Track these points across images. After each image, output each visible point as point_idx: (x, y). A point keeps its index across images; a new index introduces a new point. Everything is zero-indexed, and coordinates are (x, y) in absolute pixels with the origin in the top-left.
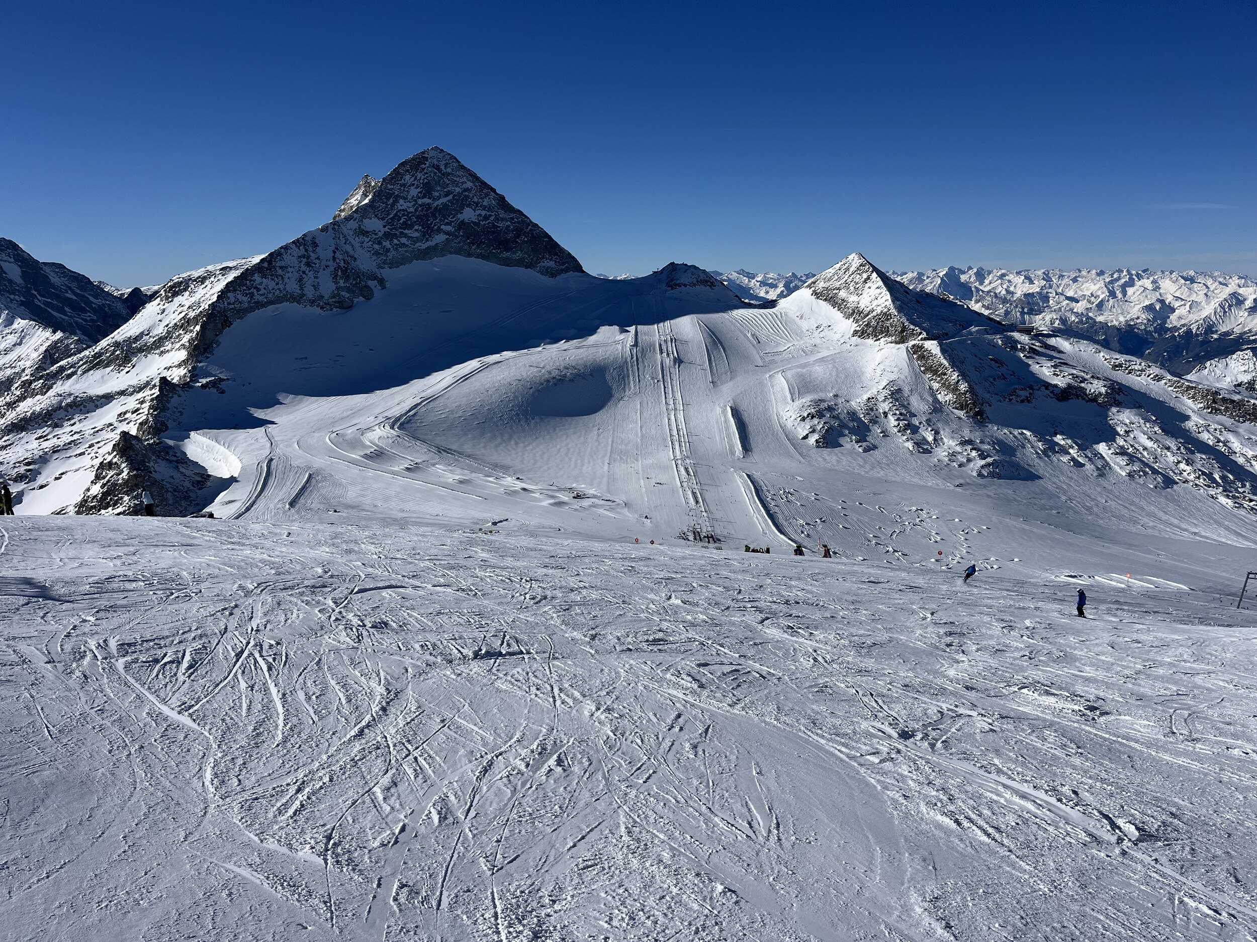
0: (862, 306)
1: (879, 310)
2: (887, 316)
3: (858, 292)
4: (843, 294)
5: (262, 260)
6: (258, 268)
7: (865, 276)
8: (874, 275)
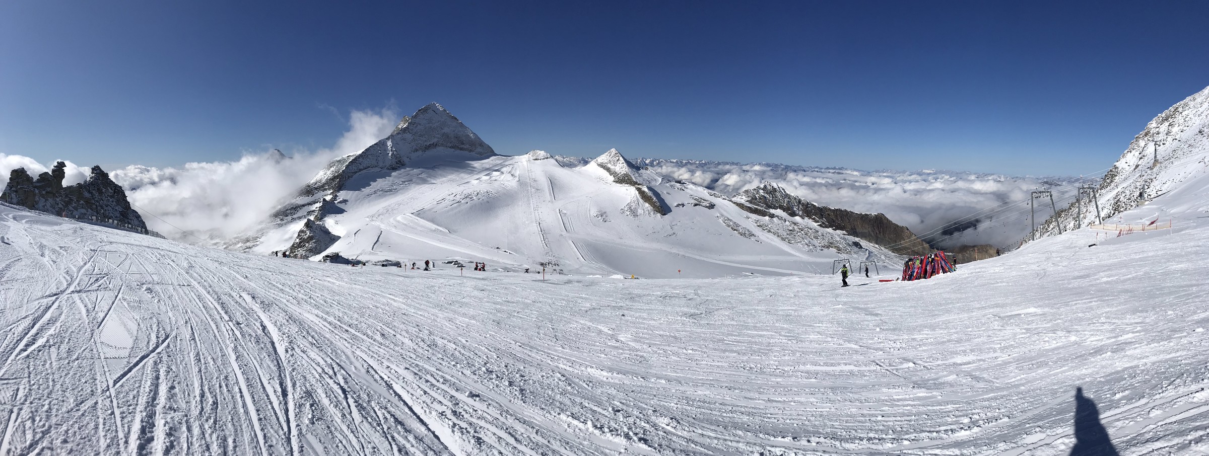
0: (616, 170)
1: (622, 173)
2: (626, 175)
3: (614, 165)
4: (609, 166)
5: (363, 152)
6: (360, 156)
7: (617, 158)
8: (621, 158)
